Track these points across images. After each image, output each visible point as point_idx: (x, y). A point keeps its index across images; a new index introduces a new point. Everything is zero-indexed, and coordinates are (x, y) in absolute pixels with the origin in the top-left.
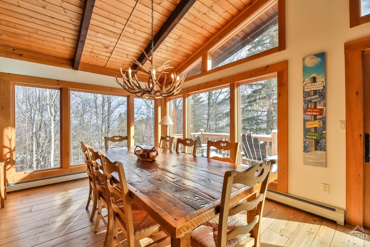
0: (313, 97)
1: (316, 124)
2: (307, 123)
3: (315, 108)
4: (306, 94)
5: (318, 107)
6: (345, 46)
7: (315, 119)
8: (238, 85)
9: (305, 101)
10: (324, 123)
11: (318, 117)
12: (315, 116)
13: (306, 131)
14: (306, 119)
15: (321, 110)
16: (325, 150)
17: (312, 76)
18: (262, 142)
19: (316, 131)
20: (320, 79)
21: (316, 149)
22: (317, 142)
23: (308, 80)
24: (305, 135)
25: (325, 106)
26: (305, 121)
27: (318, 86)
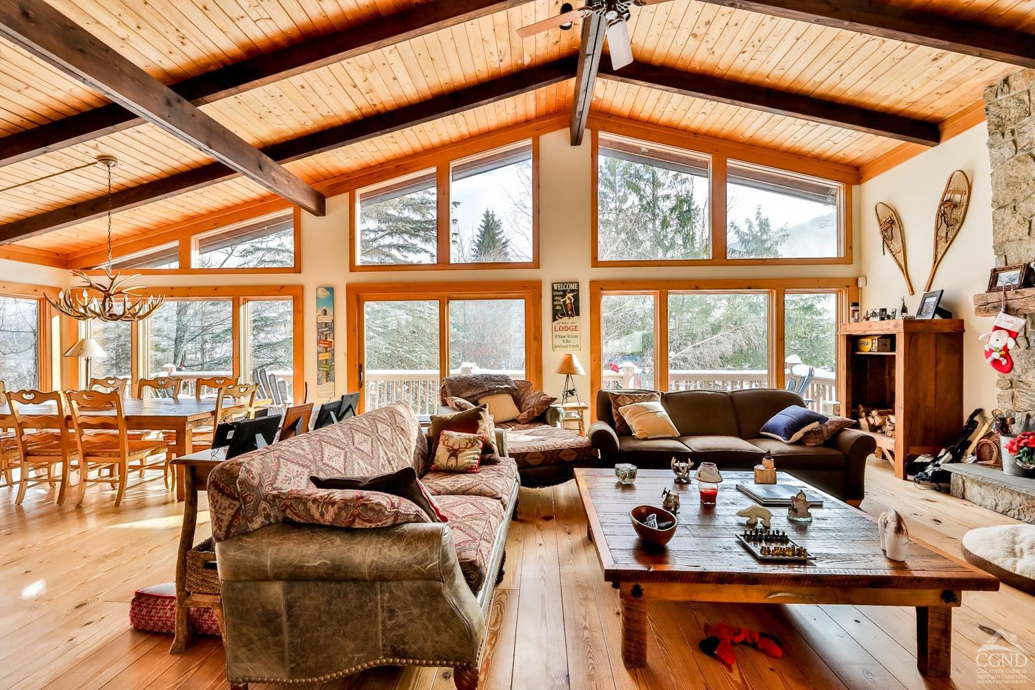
0: (324, 329)
1: (326, 356)
2: (320, 355)
3: (326, 340)
4: (319, 325)
5: (328, 340)
6: (347, 287)
7: (326, 352)
8: (246, 301)
9: (318, 332)
10: (333, 355)
11: (329, 349)
12: (326, 348)
13: (319, 362)
14: (319, 351)
15: (331, 342)
16: (334, 381)
17: (324, 308)
18: (281, 379)
19: (326, 364)
20: (330, 312)
21: (327, 381)
22: (328, 374)
23: (320, 312)
24: (318, 367)
25: (333, 339)
26: (319, 353)
27: (328, 319)
